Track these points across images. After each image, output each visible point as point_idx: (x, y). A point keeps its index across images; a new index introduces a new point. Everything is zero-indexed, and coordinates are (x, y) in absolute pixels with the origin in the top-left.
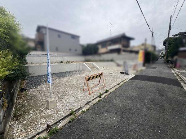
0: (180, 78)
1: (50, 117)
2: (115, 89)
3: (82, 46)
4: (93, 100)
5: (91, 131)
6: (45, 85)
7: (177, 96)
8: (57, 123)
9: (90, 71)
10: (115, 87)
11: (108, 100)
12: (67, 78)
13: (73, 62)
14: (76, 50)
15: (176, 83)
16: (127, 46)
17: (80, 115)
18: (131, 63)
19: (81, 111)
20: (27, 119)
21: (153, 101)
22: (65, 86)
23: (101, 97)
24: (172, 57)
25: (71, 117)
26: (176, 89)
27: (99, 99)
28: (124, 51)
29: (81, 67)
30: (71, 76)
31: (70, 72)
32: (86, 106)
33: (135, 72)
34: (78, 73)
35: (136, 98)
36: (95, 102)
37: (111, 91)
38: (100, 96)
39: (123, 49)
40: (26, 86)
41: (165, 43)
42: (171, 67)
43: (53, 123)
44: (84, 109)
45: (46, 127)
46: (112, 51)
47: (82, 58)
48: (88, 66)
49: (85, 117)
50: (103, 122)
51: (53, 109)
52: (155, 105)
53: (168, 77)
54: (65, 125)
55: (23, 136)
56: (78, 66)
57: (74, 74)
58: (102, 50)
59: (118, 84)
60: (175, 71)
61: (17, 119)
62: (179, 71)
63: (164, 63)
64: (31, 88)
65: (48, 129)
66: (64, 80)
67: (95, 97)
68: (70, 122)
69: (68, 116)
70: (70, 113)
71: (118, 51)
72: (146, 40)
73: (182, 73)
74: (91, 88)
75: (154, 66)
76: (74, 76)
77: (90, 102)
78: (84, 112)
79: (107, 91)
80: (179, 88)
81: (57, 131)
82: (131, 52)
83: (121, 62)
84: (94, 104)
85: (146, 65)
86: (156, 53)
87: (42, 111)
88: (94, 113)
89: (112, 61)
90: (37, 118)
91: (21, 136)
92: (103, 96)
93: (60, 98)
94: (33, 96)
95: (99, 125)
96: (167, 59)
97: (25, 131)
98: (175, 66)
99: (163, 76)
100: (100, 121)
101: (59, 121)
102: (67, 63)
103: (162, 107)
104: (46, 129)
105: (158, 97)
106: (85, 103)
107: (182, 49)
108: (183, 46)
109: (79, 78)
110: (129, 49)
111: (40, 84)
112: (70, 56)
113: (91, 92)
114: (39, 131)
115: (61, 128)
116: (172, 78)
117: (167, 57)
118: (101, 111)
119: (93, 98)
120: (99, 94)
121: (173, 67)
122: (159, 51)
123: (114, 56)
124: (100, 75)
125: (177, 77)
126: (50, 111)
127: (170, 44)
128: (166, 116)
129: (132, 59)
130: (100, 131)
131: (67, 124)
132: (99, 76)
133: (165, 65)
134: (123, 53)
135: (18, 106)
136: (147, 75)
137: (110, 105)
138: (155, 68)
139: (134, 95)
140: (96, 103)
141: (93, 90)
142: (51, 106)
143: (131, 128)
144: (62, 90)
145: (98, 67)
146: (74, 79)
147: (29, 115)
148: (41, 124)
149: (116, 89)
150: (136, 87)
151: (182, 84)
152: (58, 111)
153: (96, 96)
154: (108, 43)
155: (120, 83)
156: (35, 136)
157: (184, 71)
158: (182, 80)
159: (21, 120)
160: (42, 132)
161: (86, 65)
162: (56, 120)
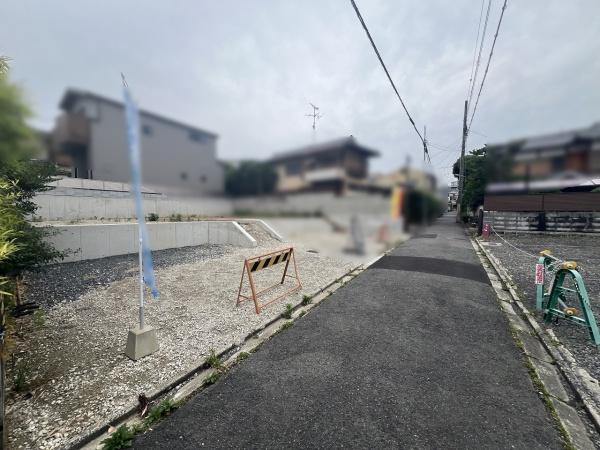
0: (489, 262)
1: (143, 377)
2: (328, 294)
3: (225, 166)
4: (267, 326)
5: (270, 395)
6: (105, 292)
7: (471, 303)
8: (166, 391)
9: (252, 246)
10: (329, 290)
11: (310, 322)
12: (177, 268)
13: (194, 216)
14: (203, 179)
15: (477, 273)
16: (360, 172)
17: (233, 365)
18: (371, 223)
19: (235, 356)
20: (66, 391)
21: (423, 319)
22: (176, 293)
23: (290, 318)
24: (474, 209)
25: (208, 374)
26: (475, 287)
27: (283, 322)
28: (354, 187)
29: (224, 232)
30: (192, 261)
31: (186, 249)
32: (248, 343)
33: (380, 247)
34: (214, 251)
35: (381, 312)
36: (274, 329)
37: (316, 300)
38: (286, 315)
40: (32, 298)
41: (456, 170)
42: (472, 234)
43: (157, 391)
44: (246, 350)
45: (137, 403)
46: (319, 187)
47: (224, 206)
48: (248, 231)
49: (251, 368)
50: (300, 374)
51: (147, 358)
52: (425, 326)
53: (462, 261)
54: (194, 393)
55: (66, 435)
56: (218, 231)
57: (199, 256)
58: (288, 182)
59: (336, 282)
60: (479, 244)
61: (29, 396)
62: (487, 244)
63: (458, 223)
64: (50, 303)
65: (143, 408)
66: (170, 274)
67: (273, 318)
68: (207, 384)
69: (200, 370)
70: (205, 364)
71: (335, 187)
73: (493, 249)
74: (262, 294)
75: (430, 231)
76: (202, 263)
77: (259, 330)
78: (243, 356)
79: (306, 301)
80: (480, 284)
81: (173, 409)
82: (373, 190)
83: (343, 220)
84: (272, 337)
85: (413, 227)
86: (438, 196)
87: (112, 366)
88: (274, 357)
89: (318, 214)
90: (99, 386)
91: (58, 435)
92: (296, 314)
93: (167, 328)
94: (66, 328)
95: (290, 382)
96: (464, 214)
97: (68, 423)
98: (480, 232)
99: (449, 257)
100: (291, 372)
101: (174, 386)
102: (171, 220)
103: (438, 328)
104: (137, 411)
105: (433, 307)
106: (246, 335)
107: (494, 187)
108: (496, 180)
109: (218, 268)
110: (365, 182)
111: (83, 291)
112: (184, 196)
113: (260, 305)
114: (115, 415)
115: (183, 402)
116: (469, 261)
117: (463, 209)
118: (293, 350)
119: (268, 321)
120: (283, 310)
121: (476, 234)
122: (446, 190)
123: (325, 200)
124: (287, 254)
125: (482, 260)
126: (137, 364)
127: (467, 173)
128: (446, 348)
129: (376, 212)
130: (292, 395)
131: (199, 390)
132: (284, 259)
133: (459, 229)
134: (349, 193)
135: (19, 360)
136: (412, 255)
137: (316, 334)
138: (433, 236)
139: (378, 305)
140: (278, 332)
141: (267, 298)
142: (140, 348)
143: (368, 379)
144: (165, 304)
145: (278, 235)
146: (200, 270)
147: (67, 379)
148: (119, 397)
149: (331, 294)
150: (384, 287)
151: (491, 275)
152: (164, 361)
153: (277, 314)
154: (308, 162)
155: (341, 279)
156: (105, 429)
157: (499, 244)
158: (491, 265)
159: (42, 395)
160: (126, 417)
161: (239, 226)
162: (164, 383)
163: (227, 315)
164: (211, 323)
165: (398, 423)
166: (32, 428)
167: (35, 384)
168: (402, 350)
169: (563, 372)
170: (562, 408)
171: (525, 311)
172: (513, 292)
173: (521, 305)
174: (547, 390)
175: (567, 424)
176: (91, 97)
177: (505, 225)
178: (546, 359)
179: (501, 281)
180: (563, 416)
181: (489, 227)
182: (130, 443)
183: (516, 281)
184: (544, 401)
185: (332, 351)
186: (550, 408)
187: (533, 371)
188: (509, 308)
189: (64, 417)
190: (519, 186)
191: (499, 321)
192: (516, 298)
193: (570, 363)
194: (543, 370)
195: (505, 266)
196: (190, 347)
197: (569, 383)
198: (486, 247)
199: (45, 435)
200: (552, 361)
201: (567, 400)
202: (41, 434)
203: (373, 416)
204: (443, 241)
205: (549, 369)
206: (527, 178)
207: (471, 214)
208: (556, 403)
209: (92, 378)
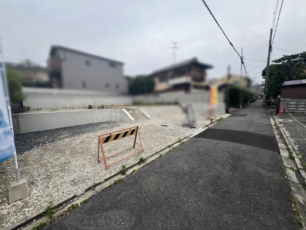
0: (280, 134)
9: (131, 122)
15: (269, 143)
26: (265, 154)
29: (118, 114)
31: (97, 124)
34: (111, 125)
42: (272, 113)
47: (128, 100)
56: (115, 114)
60: (275, 121)
62: (281, 120)
63: (263, 106)
73: (285, 124)
75: (243, 112)
80: (271, 152)
85: (231, 109)
89: (176, 103)
96: (268, 101)
98: (277, 112)
99: (251, 130)
116: (266, 133)
117: (268, 97)
121: (275, 113)
122: (258, 87)
125: (276, 132)
138: (244, 115)
145: (148, 115)
151: (280, 145)
157: (290, 121)
158: (282, 137)
172: (297, 161)
177: (296, 108)
179: (288, 150)
181: (284, 109)
183: (301, 150)
192: (300, 166)
195: (294, 137)
198: (281, 123)
204: (250, 118)
207: (273, 100)
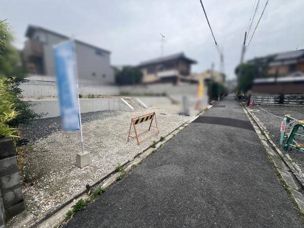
0: (253, 120)
1: (86, 176)
2: (173, 136)
3: (115, 69)
4: (144, 151)
5: (150, 186)
6: (61, 134)
7: (247, 141)
8: (98, 183)
9: (131, 111)
10: (173, 133)
11: (165, 150)
12: (95, 122)
13: (101, 95)
14: (104, 76)
15: (248, 126)
16: (186, 72)
17: (130, 170)
18: (192, 99)
19: (130, 166)
20: (50, 183)
21: (222, 148)
22: (97, 135)
23: (155, 147)
24: (245, 91)
25: (118, 175)
26: (247, 132)
27: (152, 150)
28: (183, 80)
29: (117, 104)
30: (102, 119)
31: (98, 112)
32: (135, 159)
33: (198, 112)
34: (112, 113)
35: (201, 145)
36: (147, 153)
37: (167, 138)
38: (153, 146)
39: (181, 77)
40: (25, 137)
41: (237, 71)
42: (244, 105)
43: (94, 183)
44: (135, 163)
45: (86, 189)
46: (164, 80)
47: (115, 90)
48: (129, 103)
49: (139, 172)
50: (164, 175)
51: (87, 167)
52: (224, 152)
53: (240, 119)
54: (112, 184)
55: (54, 203)
56: (113, 103)
57: (105, 116)
58: (148, 78)
59: (176, 129)
60: (248, 111)
61: (32, 185)
62: (252, 110)
63: (236, 99)
64: (34, 140)
65: (89, 190)
66: (93, 125)
67: (147, 148)
68: (118, 180)
69: (113, 173)
70: (116, 170)
71: (173, 80)
72: (213, 65)
73: (255, 113)
74: (140, 135)
75: (222, 103)
76: (107, 119)
77: (140, 154)
78: (134, 166)
79: (162, 139)
80: (250, 131)
81: (103, 192)
82: (192, 82)
83: (179, 98)
84: (147, 157)
86: (226, 85)
87: (70, 170)
88: (149, 167)
89: (164, 95)
90: (65, 180)
91: (50, 203)
92: (158, 145)
94: (44, 152)
95: (159, 179)
96: (239, 95)
97: (53, 197)
98: (248, 104)
99: (233, 117)
100: (159, 174)
101: (102, 180)
102: (89, 98)
103: (231, 153)
104: (86, 192)
105: (227, 143)
106: (134, 156)
107: (257, 81)
108: (258, 77)
109: (116, 122)
110: (189, 78)
111: (50, 133)
112: (94, 85)
113: (139, 141)
114: (76, 194)
115: (108, 188)
116: (243, 119)
119: (145, 149)
120: (152, 143)
121: (246, 105)
122: (230, 82)
123: (168, 87)
124: (152, 116)
125: (250, 119)
126: (82, 169)
128: (236, 163)
129: (195, 93)
131: (115, 182)
133: (237, 103)
134: (180, 84)
135: (24, 167)
136: (213, 116)
137: (169, 156)
138: (224, 106)
139: (199, 142)
140: (150, 154)
141: (142, 138)
142: (83, 162)
143: (198, 178)
144: (92, 141)
145: (144, 105)
146: (107, 123)
147: (49, 177)
148: (76, 186)
149: (174, 136)
150: (201, 132)
151: (255, 127)
152: (95, 168)
153: (148, 146)
154: (159, 67)
155: (178, 128)
156: (72, 201)
157: (258, 111)
158: (254, 122)
159: (39, 184)
160: (81, 195)
161: (124, 101)
162: (97, 179)
163: (123, 146)
164: (116, 150)
165: (215, 200)
166: (36, 200)
167: (34, 179)
168: (213, 164)
169: (295, 176)
170: (295, 193)
171: (274, 145)
172: (267, 135)
173: (271, 142)
174: (287, 184)
175: (298, 201)
176: (41, 30)
177: (262, 101)
178: (286, 169)
179: (260, 129)
180: (296, 197)
181: (253, 102)
182: (85, 207)
183: (268, 130)
184: (286, 189)
185: (179, 164)
186: (289, 193)
187: (280, 174)
188: (265, 143)
189: (51, 195)
190: (271, 80)
191: (261, 150)
192: (268, 138)
193: (298, 171)
194: (285, 174)
195: (262, 122)
196: (107, 162)
197: (298, 181)
198: (252, 112)
199: (43, 203)
200: (289, 170)
201: (297, 189)
202: (41, 202)
203: (203, 196)
204: (229, 109)
205: (287, 174)
206: (276, 76)
207: (243, 95)
208: (292, 191)
209: (61, 176)
